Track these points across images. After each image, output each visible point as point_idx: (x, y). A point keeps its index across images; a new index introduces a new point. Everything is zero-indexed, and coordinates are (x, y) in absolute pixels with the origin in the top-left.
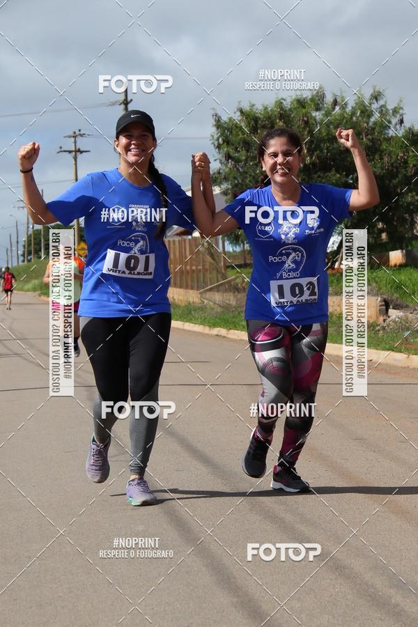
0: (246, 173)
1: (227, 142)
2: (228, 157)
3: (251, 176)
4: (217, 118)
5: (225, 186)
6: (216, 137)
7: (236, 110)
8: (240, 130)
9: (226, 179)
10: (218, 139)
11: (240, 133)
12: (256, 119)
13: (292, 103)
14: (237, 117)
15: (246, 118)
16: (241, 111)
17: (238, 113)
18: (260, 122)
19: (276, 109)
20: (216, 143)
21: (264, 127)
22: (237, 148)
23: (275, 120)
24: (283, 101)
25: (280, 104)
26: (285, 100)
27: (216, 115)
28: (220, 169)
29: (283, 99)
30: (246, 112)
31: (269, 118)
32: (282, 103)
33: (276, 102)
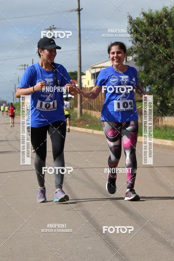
0: (147, 48)
1: (136, 31)
2: (137, 40)
3: (149, 50)
4: (130, 18)
5: (135, 56)
6: (130, 28)
7: (141, 13)
8: (143, 24)
9: (135, 52)
10: (131, 30)
11: (143, 26)
12: (152, 18)
13: (171, 9)
14: (142, 17)
15: (147, 18)
16: (144, 14)
17: (142, 15)
18: (154, 20)
19: (163, 12)
20: (130, 32)
21: (157, 23)
22: (141, 34)
23: (163, 19)
24: (166, 8)
25: (165, 10)
26: (167, 8)
27: (130, 16)
28: (132, 47)
29: (166, 7)
30: (147, 14)
31: (159, 17)
32: (166, 9)
33: (163, 8)
